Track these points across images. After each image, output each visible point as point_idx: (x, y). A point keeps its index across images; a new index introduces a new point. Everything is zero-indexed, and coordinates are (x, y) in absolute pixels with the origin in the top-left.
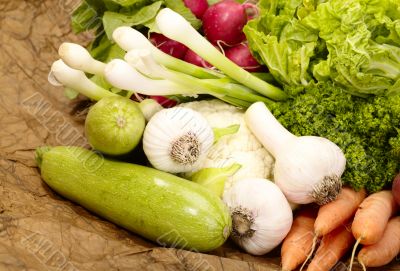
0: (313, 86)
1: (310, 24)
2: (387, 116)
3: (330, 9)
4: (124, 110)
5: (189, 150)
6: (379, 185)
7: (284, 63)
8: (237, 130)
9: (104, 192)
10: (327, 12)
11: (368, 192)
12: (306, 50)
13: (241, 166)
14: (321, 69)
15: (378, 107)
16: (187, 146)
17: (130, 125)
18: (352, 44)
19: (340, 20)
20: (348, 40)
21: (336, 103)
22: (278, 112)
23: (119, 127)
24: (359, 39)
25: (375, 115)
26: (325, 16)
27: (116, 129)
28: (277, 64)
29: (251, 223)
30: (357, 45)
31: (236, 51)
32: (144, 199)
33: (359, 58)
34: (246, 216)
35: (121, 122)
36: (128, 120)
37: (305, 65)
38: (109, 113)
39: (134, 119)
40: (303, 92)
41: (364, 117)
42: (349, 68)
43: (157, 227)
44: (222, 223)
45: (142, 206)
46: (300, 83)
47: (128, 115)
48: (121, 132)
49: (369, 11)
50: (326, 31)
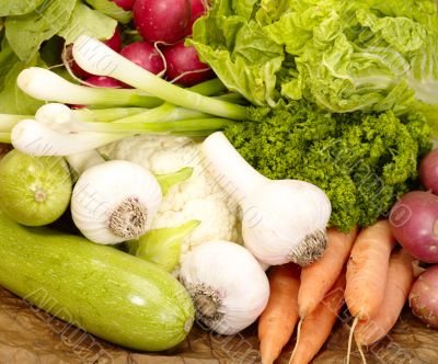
0: (283, 108)
1: (273, 37)
2: (379, 140)
3: (296, 21)
4: (42, 179)
5: (132, 220)
6: (373, 216)
7: (243, 81)
8: (190, 174)
9: (28, 279)
10: (293, 24)
11: (360, 229)
12: (272, 67)
13: (199, 222)
14: (292, 90)
15: (367, 129)
16: (128, 216)
17: (52, 198)
18: (331, 68)
19: (311, 33)
20: (324, 62)
21: (313, 130)
22: (240, 139)
23: (39, 203)
24: (338, 60)
25: (363, 139)
26: (291, 30)
27: (35, 205)
28: (233, 82)
29: (218, 305)
30: (337, 68)
31: (179, 49)
32: (81, 290)
33: (341, 83)
34: (211, 297)
35: (41, 196)
36: (50, 191)
37: (271, 84)
38: (23, 185)
39: (56, 188)
40: (270, 115)
41: (349, 145)
42: (328, 95)
43: (100, 327)
44: (183, 317)
45: (78, 300)
46: (266, 102)
47: (47, 185)
48: (42, 207)
49: (349, 8)
50: (293, 46)
